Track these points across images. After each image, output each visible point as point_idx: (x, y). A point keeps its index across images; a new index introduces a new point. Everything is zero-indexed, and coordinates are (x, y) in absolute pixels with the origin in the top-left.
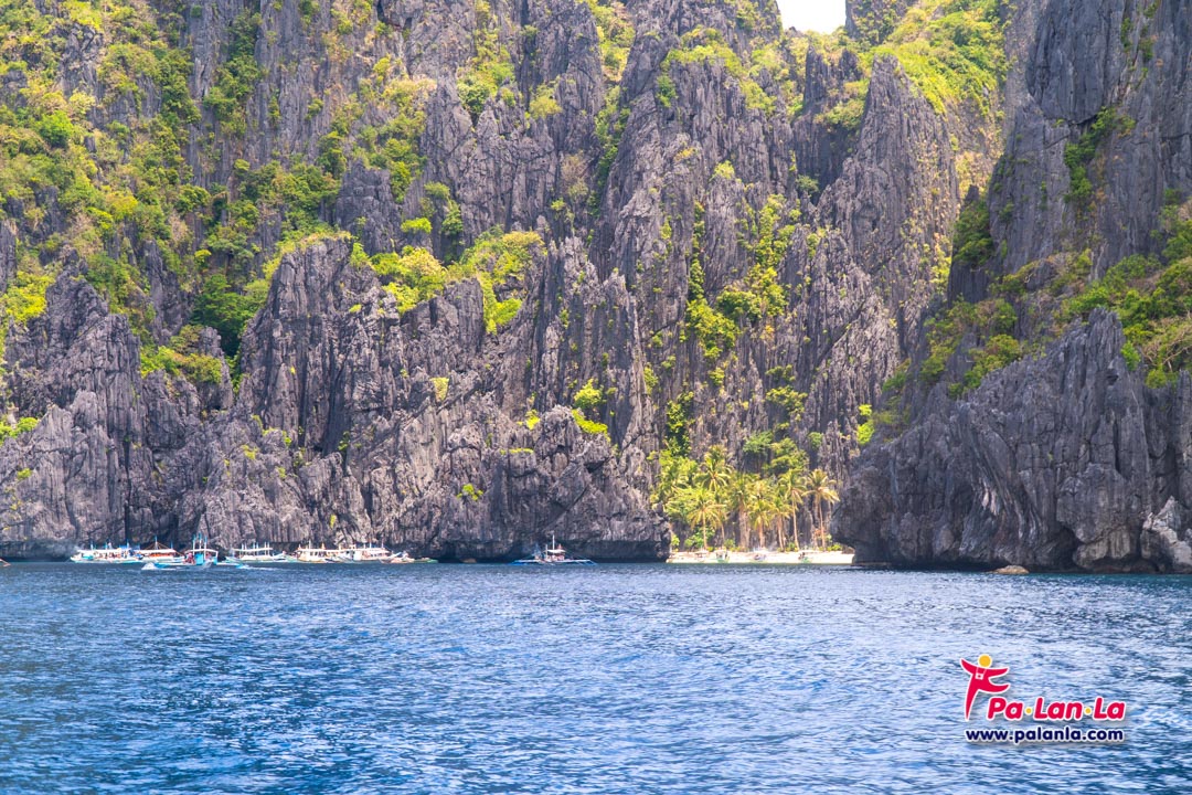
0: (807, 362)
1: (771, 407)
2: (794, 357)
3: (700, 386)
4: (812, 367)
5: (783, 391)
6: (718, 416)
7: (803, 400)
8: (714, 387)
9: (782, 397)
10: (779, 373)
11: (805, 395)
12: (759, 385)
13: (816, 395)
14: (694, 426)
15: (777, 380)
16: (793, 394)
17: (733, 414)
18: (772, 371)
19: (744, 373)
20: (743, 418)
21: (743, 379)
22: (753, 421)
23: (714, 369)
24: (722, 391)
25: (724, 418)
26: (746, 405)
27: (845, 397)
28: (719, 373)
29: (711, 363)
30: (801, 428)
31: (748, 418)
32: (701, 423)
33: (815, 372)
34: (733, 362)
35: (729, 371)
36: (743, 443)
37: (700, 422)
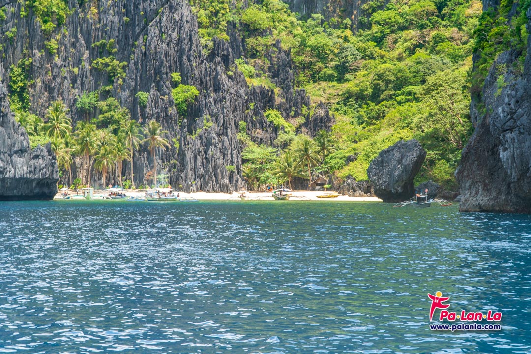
0: (127, 38)
1: (97, 72)
2: (116, 33)
3: (38, 54)
4: (131, 42)
5: (107, 60)
6: (54, 78)
7: (124, 68)
8: (50, 54)
9: (107, 65)
10: (103, 46)
11: (126, 64)
12: (86, 55)
13: (136, 64)
14: (33, 86)
15: (102, 51)
16: (116, 62)
17: (66, 78)
18: (98, 44)
19: (73, 45)
20: (74, 80)
21: (72, 50)
22: (82, 84)
23: (49, 40)
24: (56, 58)
25: (58, 80)
26: (76, 70)
27: (161, 65)
28: (53, 44)
29: (47, 35)
30: (123, 90)
31: (79, 81)
32: (40, 84)
33: (133, 45)
34: (65, 36)
35: (61, 42)
36: (75, 101)
37: (39, 82)
